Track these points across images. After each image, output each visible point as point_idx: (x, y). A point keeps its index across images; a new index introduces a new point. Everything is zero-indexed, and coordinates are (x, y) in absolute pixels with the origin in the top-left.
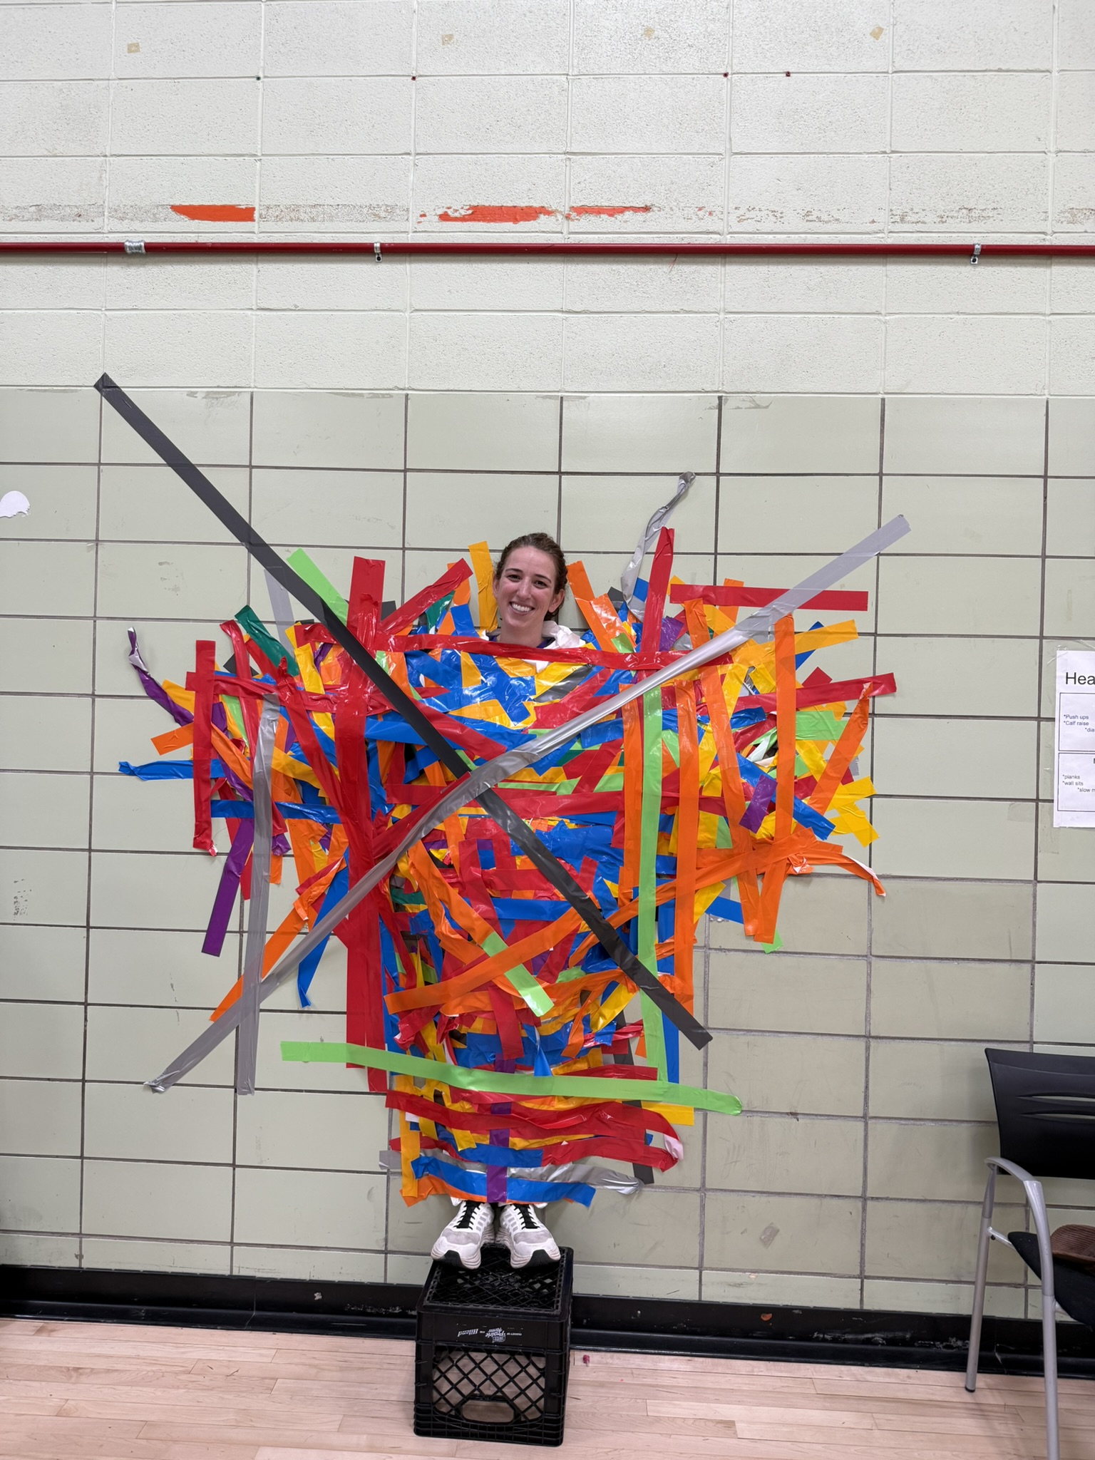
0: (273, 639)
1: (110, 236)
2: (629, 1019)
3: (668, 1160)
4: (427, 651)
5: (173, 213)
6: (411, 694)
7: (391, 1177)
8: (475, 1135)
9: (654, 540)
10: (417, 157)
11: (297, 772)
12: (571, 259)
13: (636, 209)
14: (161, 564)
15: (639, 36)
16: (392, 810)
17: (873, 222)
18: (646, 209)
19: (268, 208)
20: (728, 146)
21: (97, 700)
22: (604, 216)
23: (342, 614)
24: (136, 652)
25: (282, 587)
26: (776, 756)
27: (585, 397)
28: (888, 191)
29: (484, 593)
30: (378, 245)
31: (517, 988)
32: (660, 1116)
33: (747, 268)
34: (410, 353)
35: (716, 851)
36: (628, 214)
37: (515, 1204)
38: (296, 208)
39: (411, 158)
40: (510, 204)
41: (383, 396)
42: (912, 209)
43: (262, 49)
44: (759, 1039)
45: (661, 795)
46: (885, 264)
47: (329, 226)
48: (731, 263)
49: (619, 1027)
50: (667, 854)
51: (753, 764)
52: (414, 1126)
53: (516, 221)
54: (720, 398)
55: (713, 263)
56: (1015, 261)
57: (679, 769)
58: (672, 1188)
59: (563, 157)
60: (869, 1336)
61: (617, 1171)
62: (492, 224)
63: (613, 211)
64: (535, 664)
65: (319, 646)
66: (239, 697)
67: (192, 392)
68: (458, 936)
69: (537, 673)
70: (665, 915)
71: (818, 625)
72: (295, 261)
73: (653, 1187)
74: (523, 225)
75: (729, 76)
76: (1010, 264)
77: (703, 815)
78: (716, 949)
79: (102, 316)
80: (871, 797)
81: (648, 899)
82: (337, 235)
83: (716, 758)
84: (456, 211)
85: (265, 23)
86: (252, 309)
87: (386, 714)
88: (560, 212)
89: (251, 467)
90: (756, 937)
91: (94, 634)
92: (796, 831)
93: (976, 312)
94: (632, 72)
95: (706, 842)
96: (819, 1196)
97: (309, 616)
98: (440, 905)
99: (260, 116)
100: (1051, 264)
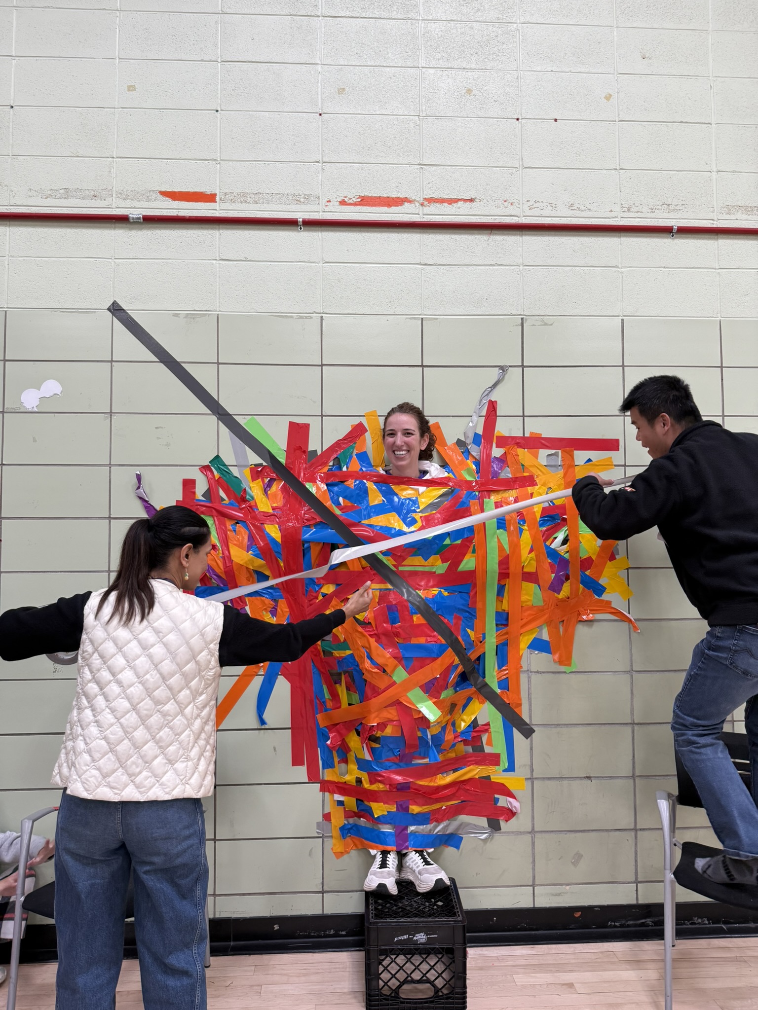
0: (236, 477)
1: (117, 210)
2: (481, 722)
3: (510, 814)
4: (343, 482)
5: (161, 196)
6: (334, 510)
7: (325, 840)
8: (386, 805)
9: (483, 409)
10: (324, 164)
11: (256, 564)
12: (425, 231)
13: (465, 201)
14: (157, 428)
15: (463, 94)
16: (321, 588)
17: (611, 211)
18: (472, 200)
19: (226, 194)
20: (521, 163)
21: (112, 521)
22: (445, 204)
23: (282, 460)
24: (141, 488)
25: (241, 443)
26: (568, 544)
27: (437, 318)
28: (619, 193)
29: (375, 444)
30: (301, 220)
31: (415, 703)
32: (503, 785)
33: (536, 238)
34: (323, 290)
35: (532, 607)
36: (460, 203)
37: (415, 851)
38: (245, 194)
39: (320, 164)
40: (385, 196)
41: (306, 317)
42: (634, 204)
43: (219, 92)
44: (564, 730)
45: (498, 571)
46: (620, 237)
47: (266, 207)
48: (526, 235)
49: (474, 727)
50: (501, 611)
51: (554, 550)
52: (340, 803)
53: (389, 206)
54: (522, 319)
55: (515, 235)
56: (696, 236)
57: (508, 555)
58: (512, 832)
59: (418, 167)
60: (643, 921)
61: (476, 824)
62: (374, 208)
63: (451, 201)
64: (418, 489)
65: (267, 480)
66: (213, 516)
67: (176, 314)
68: (376, 670)
69: (419, 495)
70: (502, 651)
71: (589, 460)
72: (245, 229)
73: (500, 833)
74: (394, 209)
75: (520, 120)
76: (694, 238)
77: (525, 584)
78: (535, 672)
79: (113, 262)
80: (628, 569)
81: (491, 641)
82: (273, 213)
83: (532, 546)
84: (350, 199)
85: (221, 76)
86: (216, 260)
87: (316, 525)
88: (418, 201)
89: (218, 363)
90: (561, 662)
91: (110, 476)
92: (582, 593)
93: (675, 267)
94: (459, 116)
95: (527, 602)
96: (607, 830)
97: (259, 461)
98: (363, 650)
99: (219, 135)
100: (718, 239)
